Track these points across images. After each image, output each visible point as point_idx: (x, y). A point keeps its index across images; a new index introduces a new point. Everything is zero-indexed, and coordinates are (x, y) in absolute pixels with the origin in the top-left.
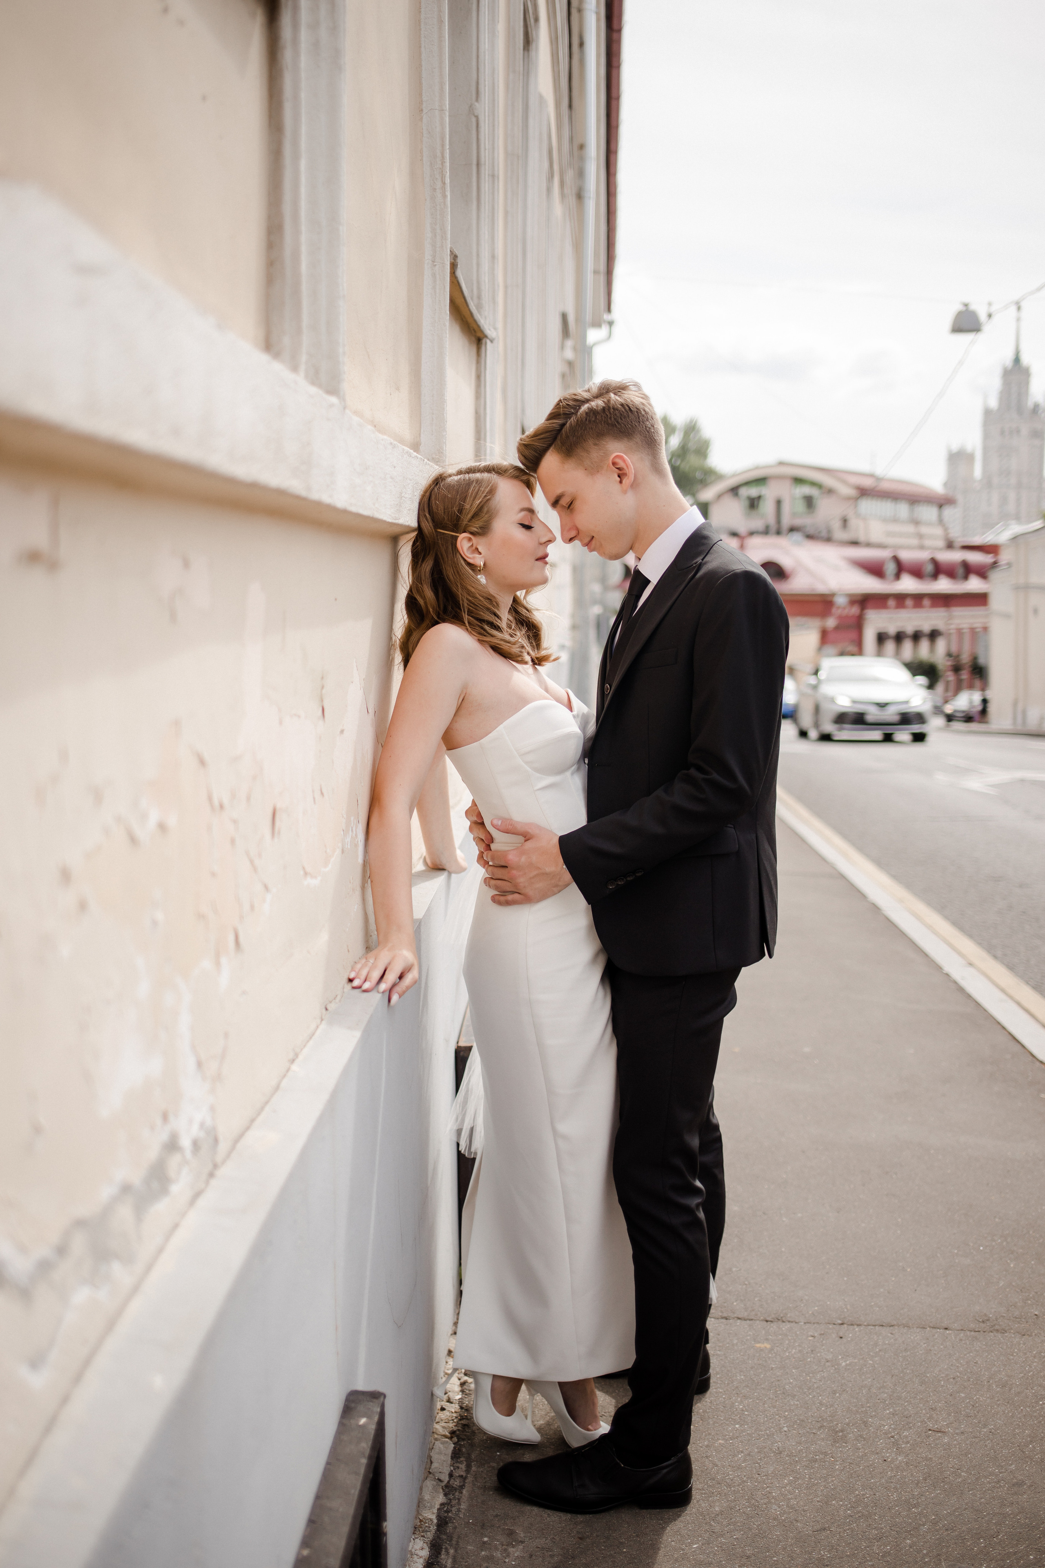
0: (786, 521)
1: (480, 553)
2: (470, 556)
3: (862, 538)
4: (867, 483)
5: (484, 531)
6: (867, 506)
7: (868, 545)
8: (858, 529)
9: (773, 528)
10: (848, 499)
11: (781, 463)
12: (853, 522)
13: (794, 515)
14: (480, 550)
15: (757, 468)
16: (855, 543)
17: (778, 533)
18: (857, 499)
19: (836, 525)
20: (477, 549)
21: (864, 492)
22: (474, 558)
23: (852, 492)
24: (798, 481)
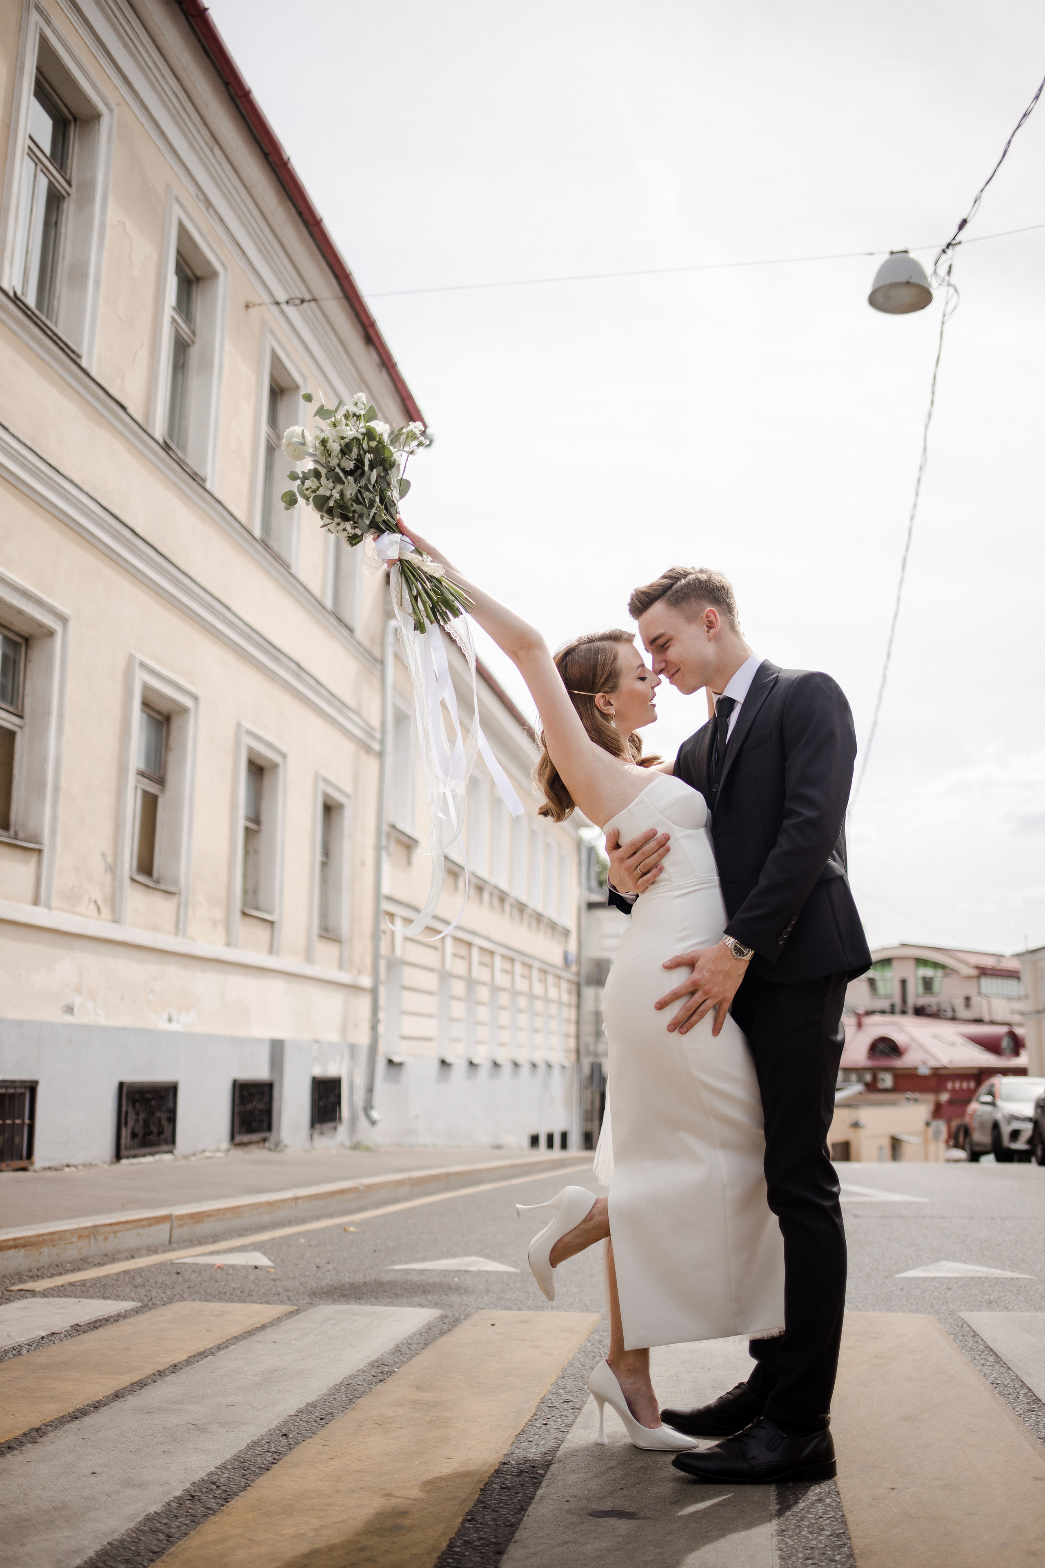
0: (911, 1001)
1: (612, 705)
2: (605, 708)
3: (986, 1018)
4: (989, 962)
5: (614, 689)
6: (987, 984)
7: (992, 1023)
8: (981, 1007)
9: (898, 1008)
10: (970, 978)
11: (903, 945)
12: (975, 1000)
13: (917, 996)
14: (612, 702)
15: (883, 949)
16: (978, 1021)
17: (904, 1012)
18: (978, 977)
19: (959, 1003)
20: (610, 702)
21: (984, 972)
22: (608, 709)
23: (974, 972)
24: (921, 962)
